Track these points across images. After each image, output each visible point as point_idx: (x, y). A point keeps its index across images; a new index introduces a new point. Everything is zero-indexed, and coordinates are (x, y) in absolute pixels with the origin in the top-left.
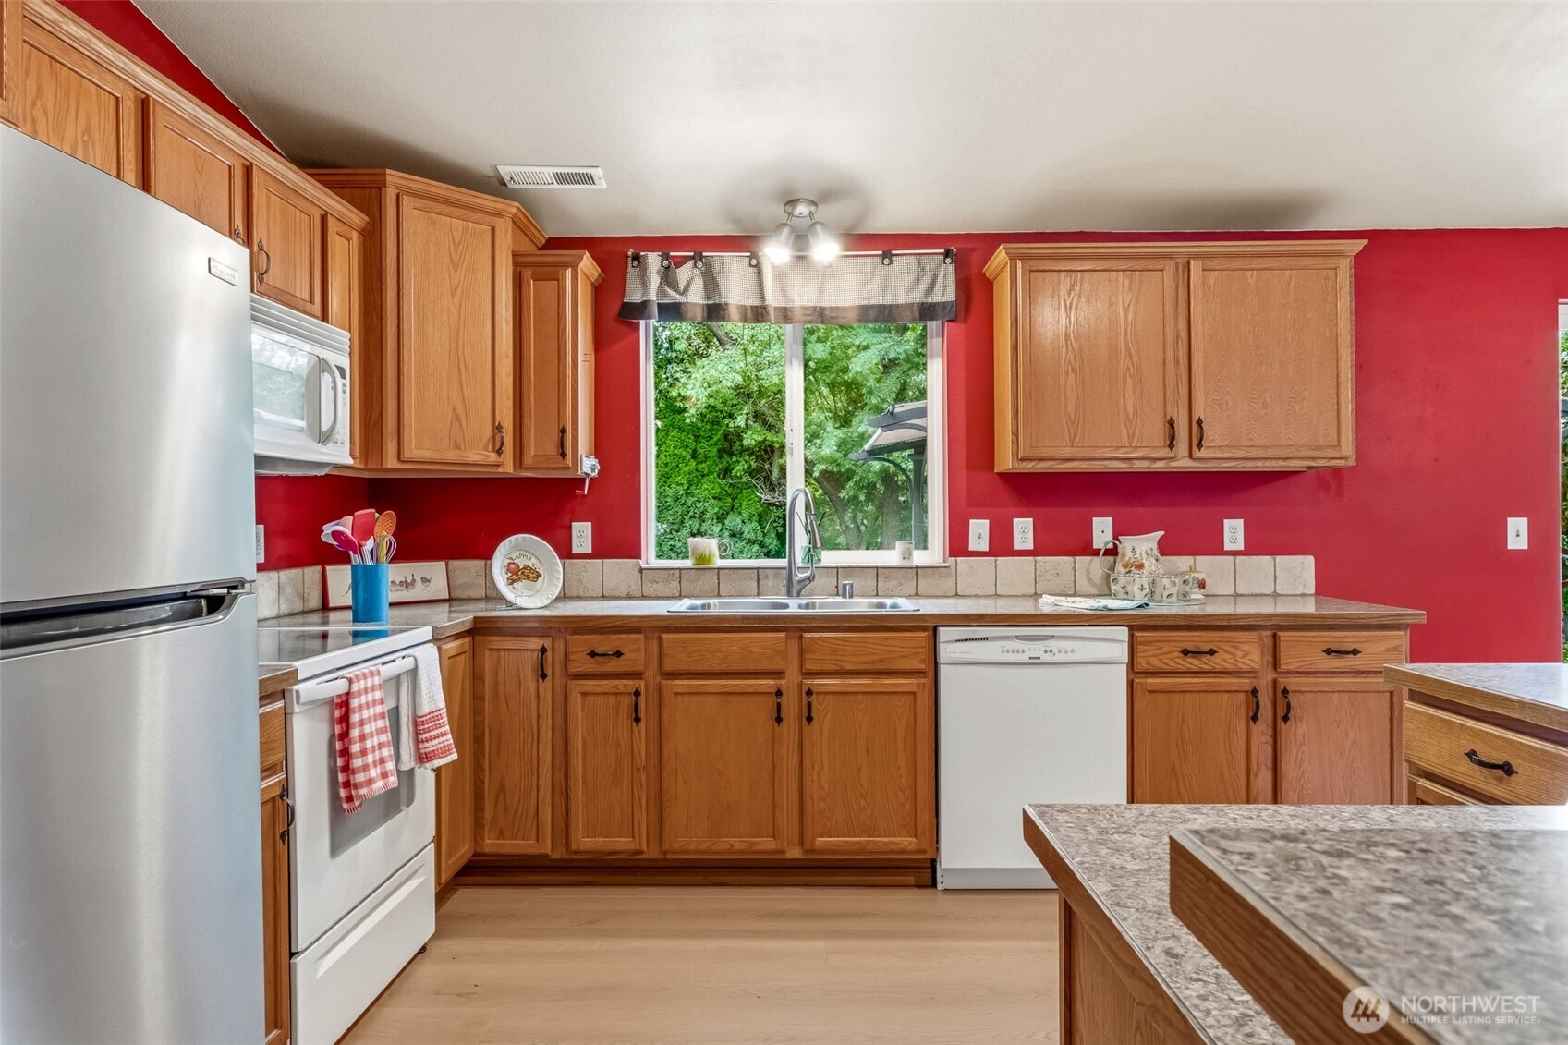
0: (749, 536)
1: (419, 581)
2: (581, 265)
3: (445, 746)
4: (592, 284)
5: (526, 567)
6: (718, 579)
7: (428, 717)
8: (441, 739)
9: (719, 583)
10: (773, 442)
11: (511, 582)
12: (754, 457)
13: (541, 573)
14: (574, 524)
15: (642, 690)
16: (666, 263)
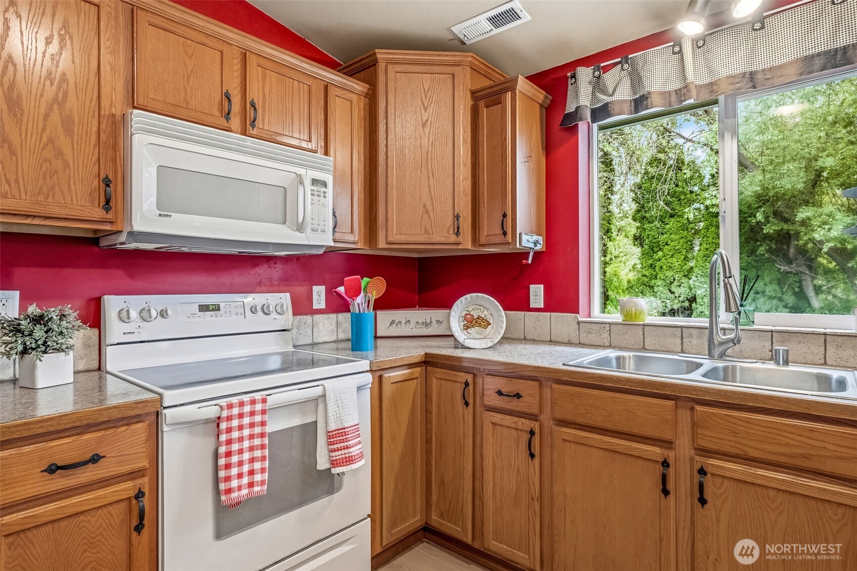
0: (770, 294)
1: (434, 322)
2: (519, 87)
3: (346, 457)
4: (541, 105)
5: (479, 317)
6: (644, 334)
7: (334, 433)
8: (343, 452)
9: (644, 338)
10: (789, 230)
11: (466, 327)
12: (774, 241)
13: (491, 322)
14: (531, 286)
15: (537, 431)
16: (597, 73)
